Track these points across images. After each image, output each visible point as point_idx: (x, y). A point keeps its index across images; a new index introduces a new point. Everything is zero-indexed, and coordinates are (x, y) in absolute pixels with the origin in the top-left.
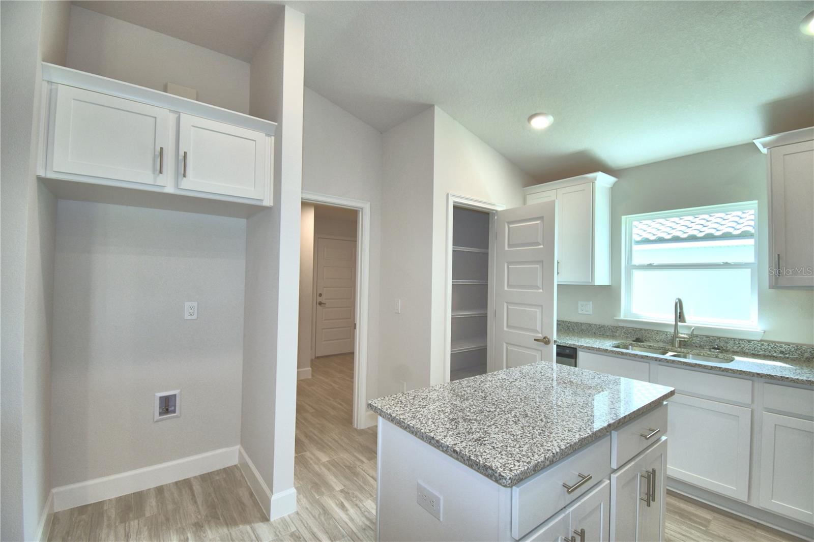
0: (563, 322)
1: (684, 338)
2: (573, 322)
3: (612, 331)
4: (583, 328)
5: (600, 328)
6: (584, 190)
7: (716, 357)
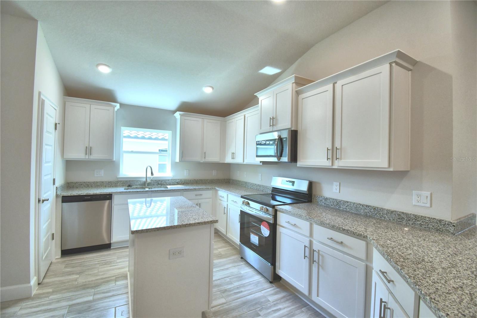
0: (84, 182)
1: (149, 182)
2: (92, 182)
3: (116, 184)
4: (98, 184)
5: (108, 183)
6: (109, 110)
7: (161, 187)
